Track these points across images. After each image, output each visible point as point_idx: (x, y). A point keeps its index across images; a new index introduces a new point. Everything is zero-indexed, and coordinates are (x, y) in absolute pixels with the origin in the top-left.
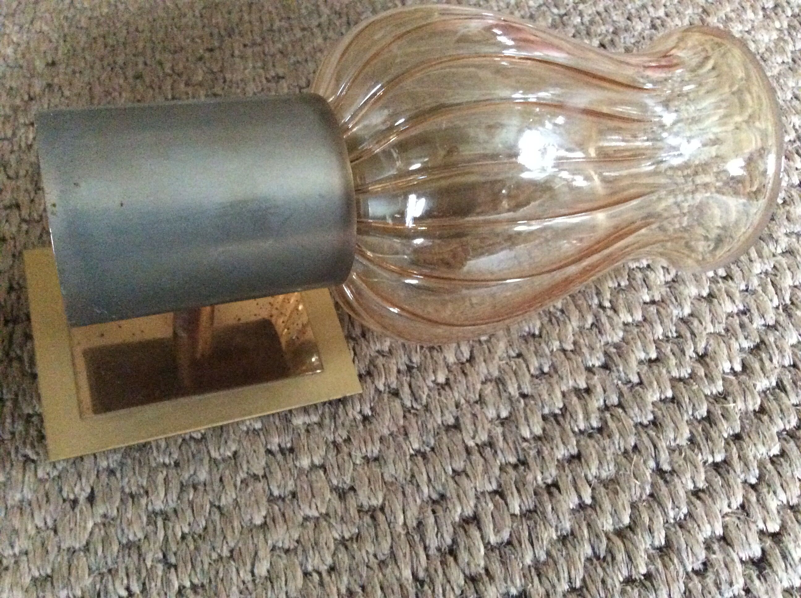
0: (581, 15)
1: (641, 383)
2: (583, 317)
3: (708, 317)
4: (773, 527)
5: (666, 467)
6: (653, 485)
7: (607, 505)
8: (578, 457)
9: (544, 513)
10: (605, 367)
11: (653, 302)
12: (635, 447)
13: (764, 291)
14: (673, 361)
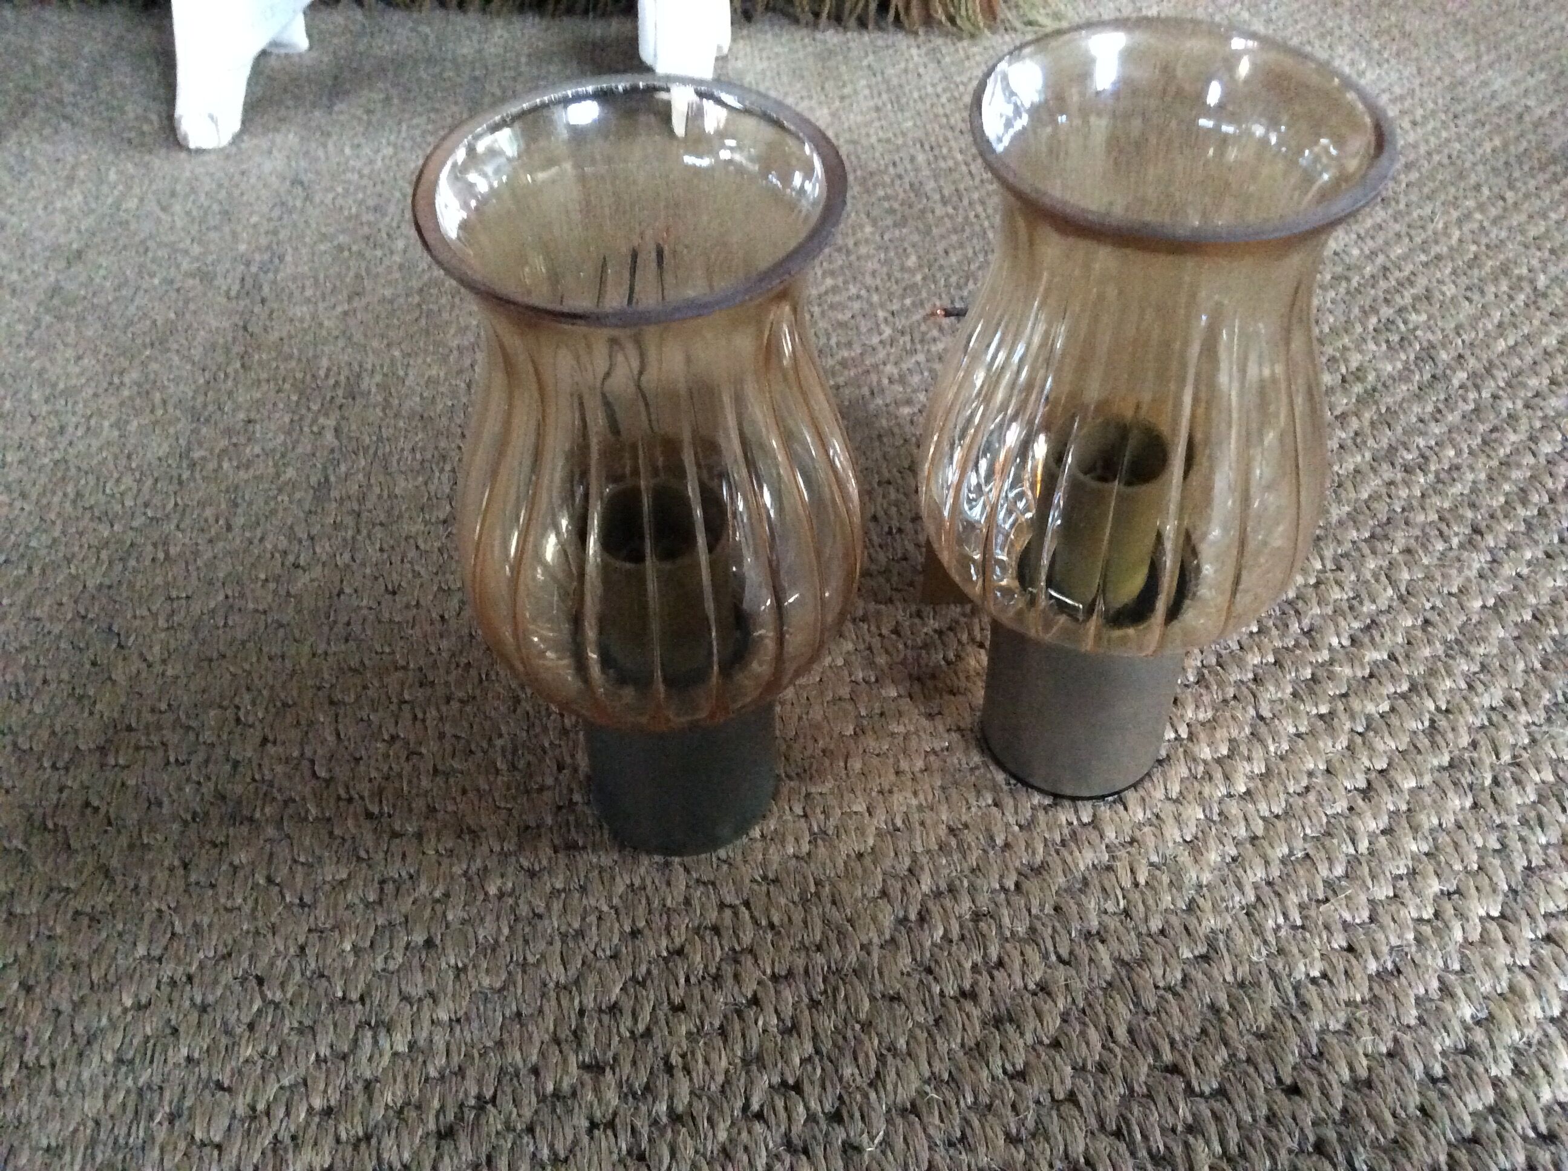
1: (1241, 649)
3: (1314, 601)
4: (1381, 764)
5: (1267, 714)
6: (1253, 726)
7: (1203, 737)
12: (1235, 697)
13: (1377, 581)
14: (1276, 634)
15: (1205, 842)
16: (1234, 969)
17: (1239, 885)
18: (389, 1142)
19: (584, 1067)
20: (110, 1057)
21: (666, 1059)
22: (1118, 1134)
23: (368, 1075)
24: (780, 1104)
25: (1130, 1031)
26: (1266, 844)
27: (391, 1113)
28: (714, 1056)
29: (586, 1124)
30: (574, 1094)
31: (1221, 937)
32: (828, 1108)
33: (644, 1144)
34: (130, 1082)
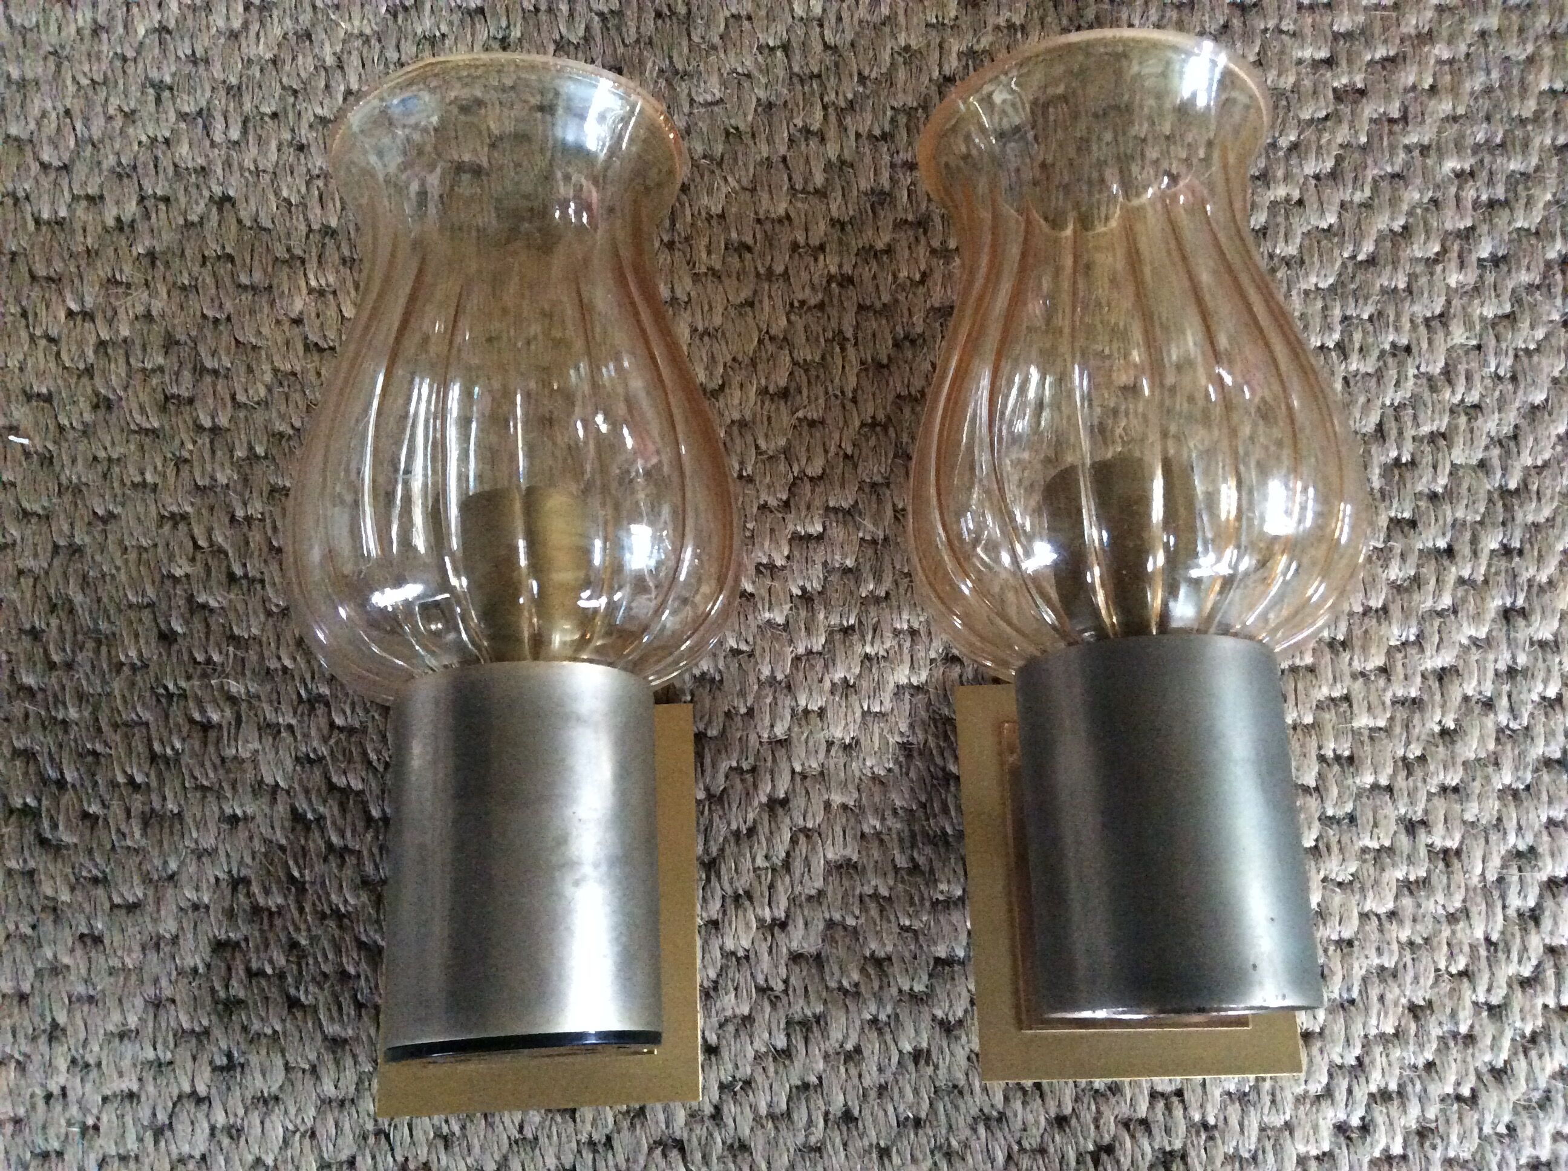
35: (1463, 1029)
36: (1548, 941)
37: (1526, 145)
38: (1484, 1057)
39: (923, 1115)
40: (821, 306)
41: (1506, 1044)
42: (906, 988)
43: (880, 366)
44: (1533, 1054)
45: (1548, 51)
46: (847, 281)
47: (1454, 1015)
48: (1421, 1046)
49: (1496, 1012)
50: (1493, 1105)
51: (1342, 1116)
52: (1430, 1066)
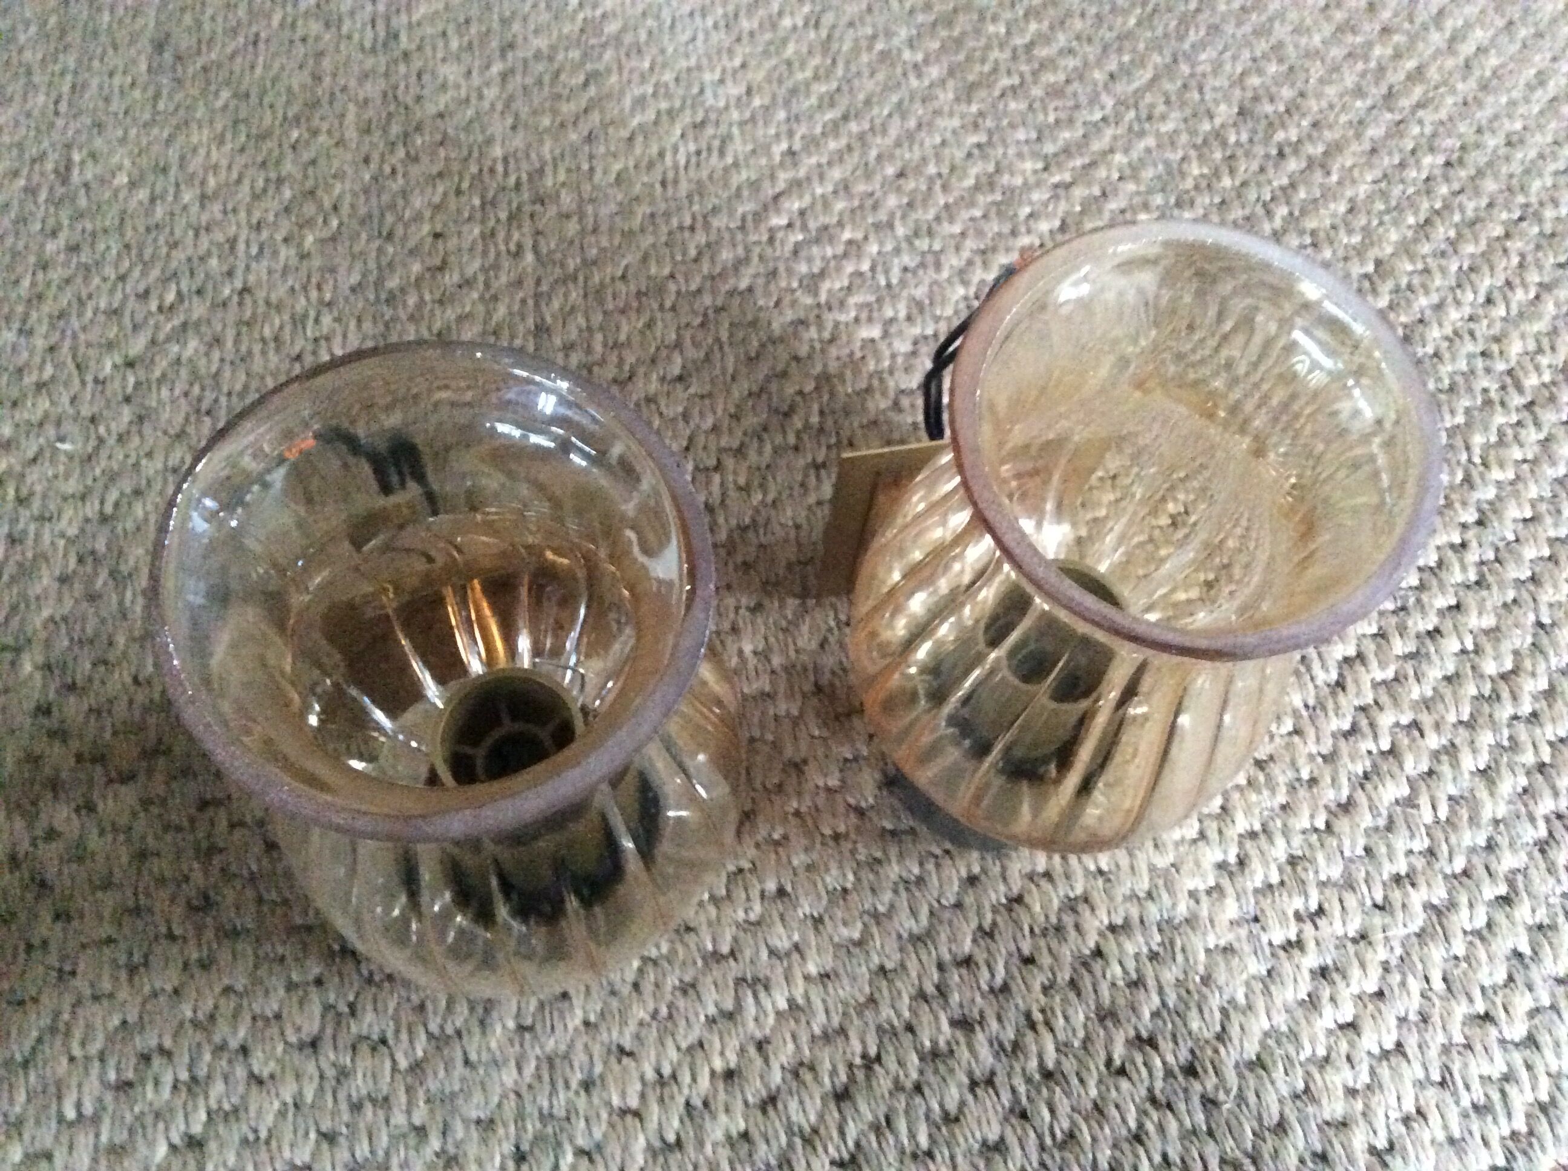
0: (1420, 122)
1: (1517, 540)
2: (1452, 473)
5: (1546, 620)
6: (1535, 635)
7: (1488, 648)
8: (1458, 607)
9: (1427, 654)
10: (1480, 523)
11: (1525, 461)
12: (1515, 601)
14: (1549, 520)
15: (1498, 771)
16: (1534, 911)
17: (1532, 819)
18: (793, 1105)
19: (954, 1023)
20: (511, 1024)
21: (1028, 1015)
22: (1443, 1084)
23: (758, 1035)
24: (1139, 1060)
25: (1445, 979)
26: (1553, 772)
27: (789, 1076)
28: (1071, 1012)
29: (966, 1081)
30: (952, 1052)
31: (1520, 878)
32: (1182, 1060)
33: (1024, 1100)
34: (538, 1051)
35: (1305, 775)
36: (1356, 703)
37: (1192, 203)
38: (1329, 795)
39: (849, 886)
40: (702, 325)
41: (1344, 781)
42: (821, 783)
43: (750, 359)
44: (1369, 786)
45: (1193, 153)
46: (719, 310)
47: (1293, 763)
48: (1273, 791)
49: (1330, 758)
50: (1347, 830)
51: (1219, 857)
52: (1284, 807)
